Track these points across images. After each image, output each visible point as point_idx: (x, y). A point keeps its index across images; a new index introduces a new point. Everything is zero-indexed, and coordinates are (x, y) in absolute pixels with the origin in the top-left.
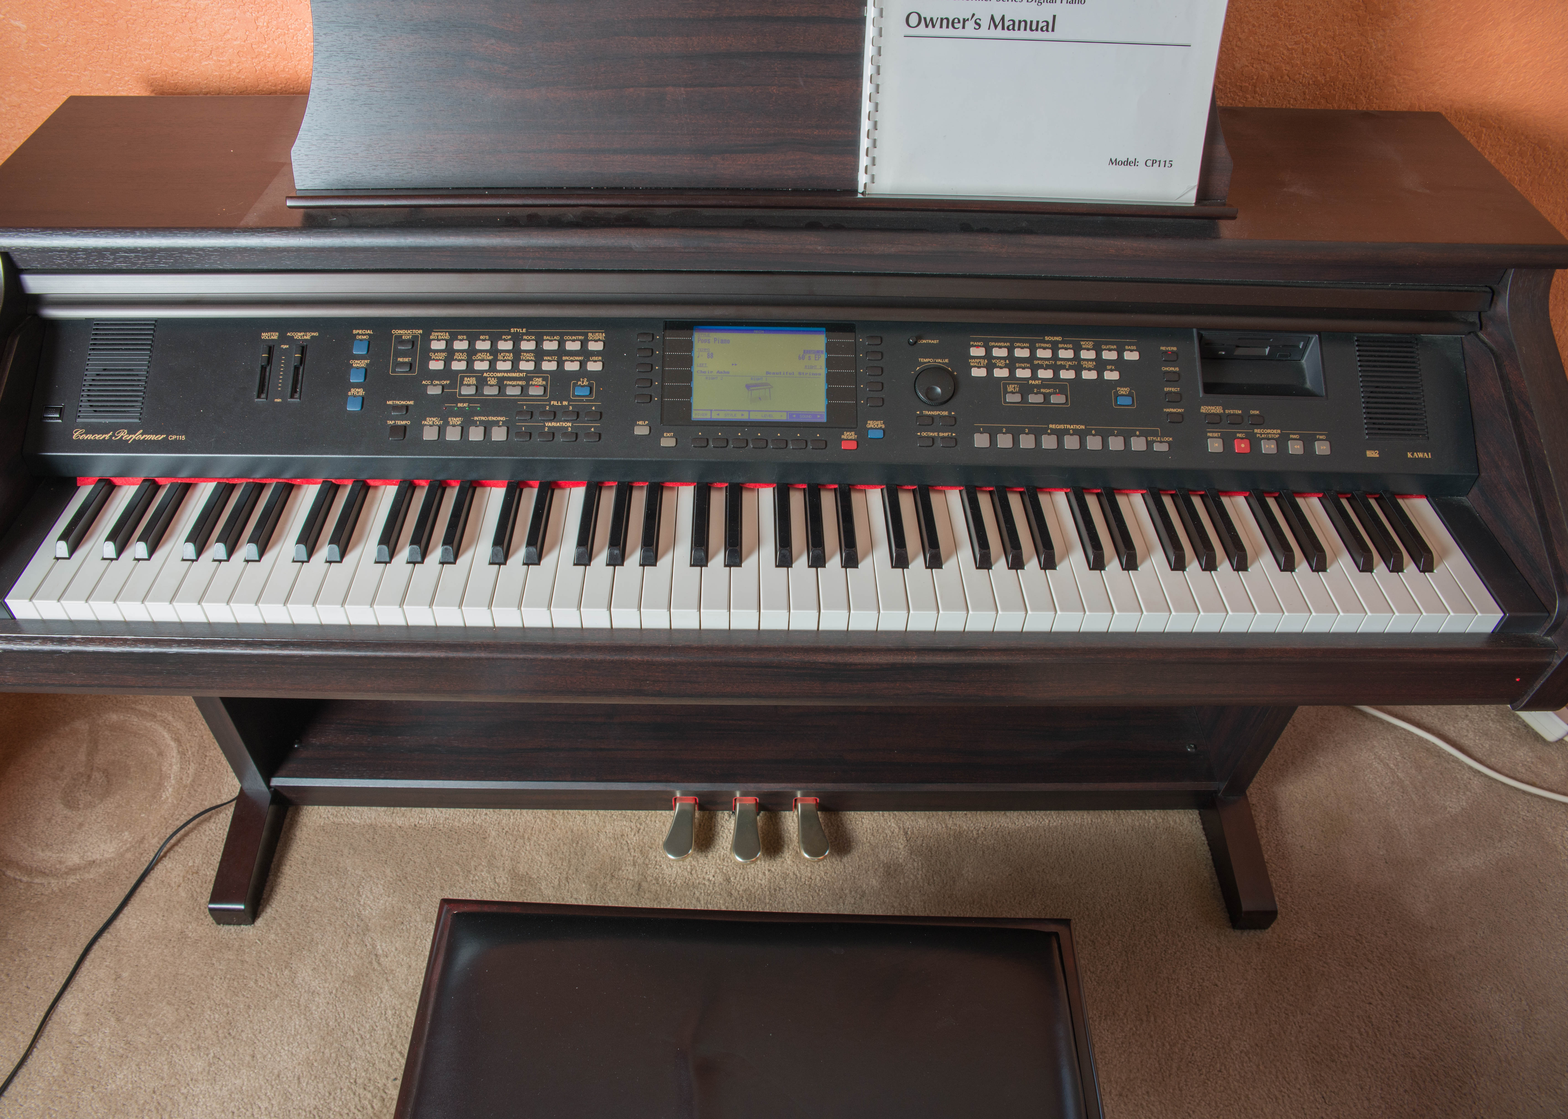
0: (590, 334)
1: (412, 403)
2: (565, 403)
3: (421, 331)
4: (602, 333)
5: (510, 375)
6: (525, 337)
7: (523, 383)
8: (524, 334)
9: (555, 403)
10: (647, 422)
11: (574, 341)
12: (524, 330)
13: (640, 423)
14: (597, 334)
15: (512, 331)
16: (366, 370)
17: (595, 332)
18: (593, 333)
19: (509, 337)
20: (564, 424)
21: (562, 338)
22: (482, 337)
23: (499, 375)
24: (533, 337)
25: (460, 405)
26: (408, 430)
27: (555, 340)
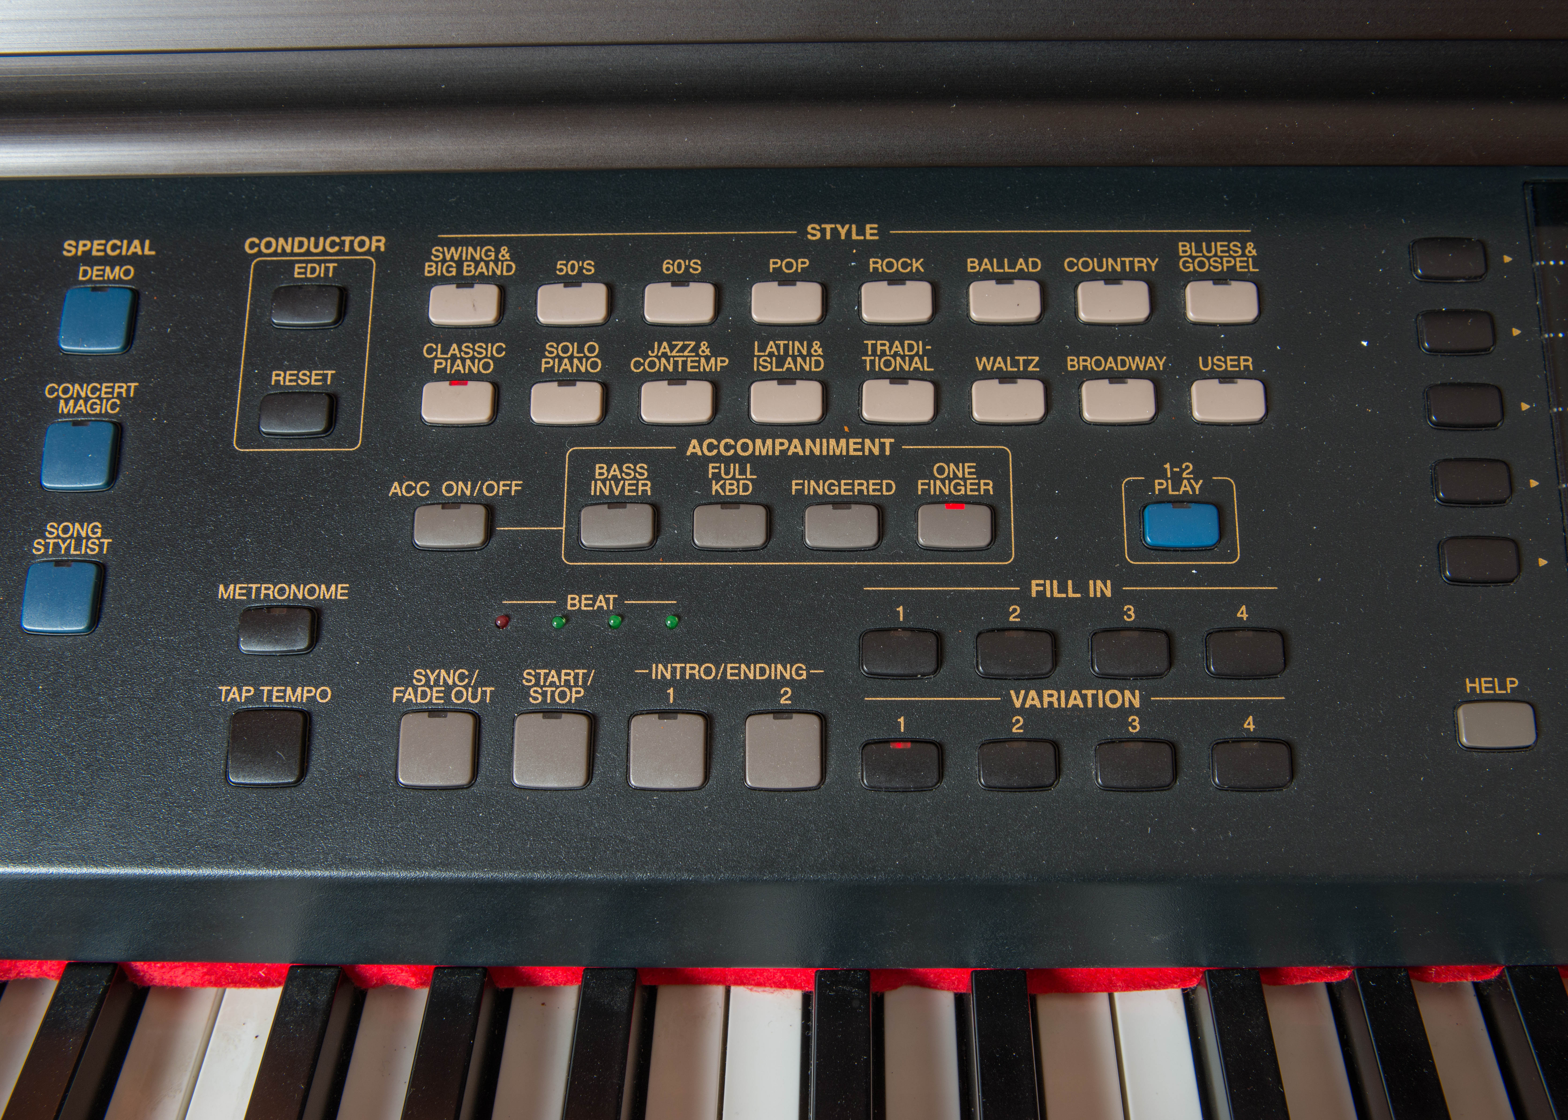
0: (1185, 249)
1: (337, 592)
2: (1101, 588)
3: (378, 242)
4: (1243, 240)
5: (815, 447)
6: (876, 264)
7: (887, 487)
8: (868, 249)
9: (1052, 589)
10: (1512, 683)
11: (1112, 279)
12: (871, 232)
13: (1481, 685)
14: (1219, 247)
15: (813, 232)
16: (119, 429)
17: (1210, 239)
18: (1197, 240)
19: (801, 264)
20: (1104, 699)
21: (1052, 265)
22: (668, 266)
23: (763, 448)
24: (916, 265)
25: (576, 602)
26: (320, 728)
27: (1023, 276)
